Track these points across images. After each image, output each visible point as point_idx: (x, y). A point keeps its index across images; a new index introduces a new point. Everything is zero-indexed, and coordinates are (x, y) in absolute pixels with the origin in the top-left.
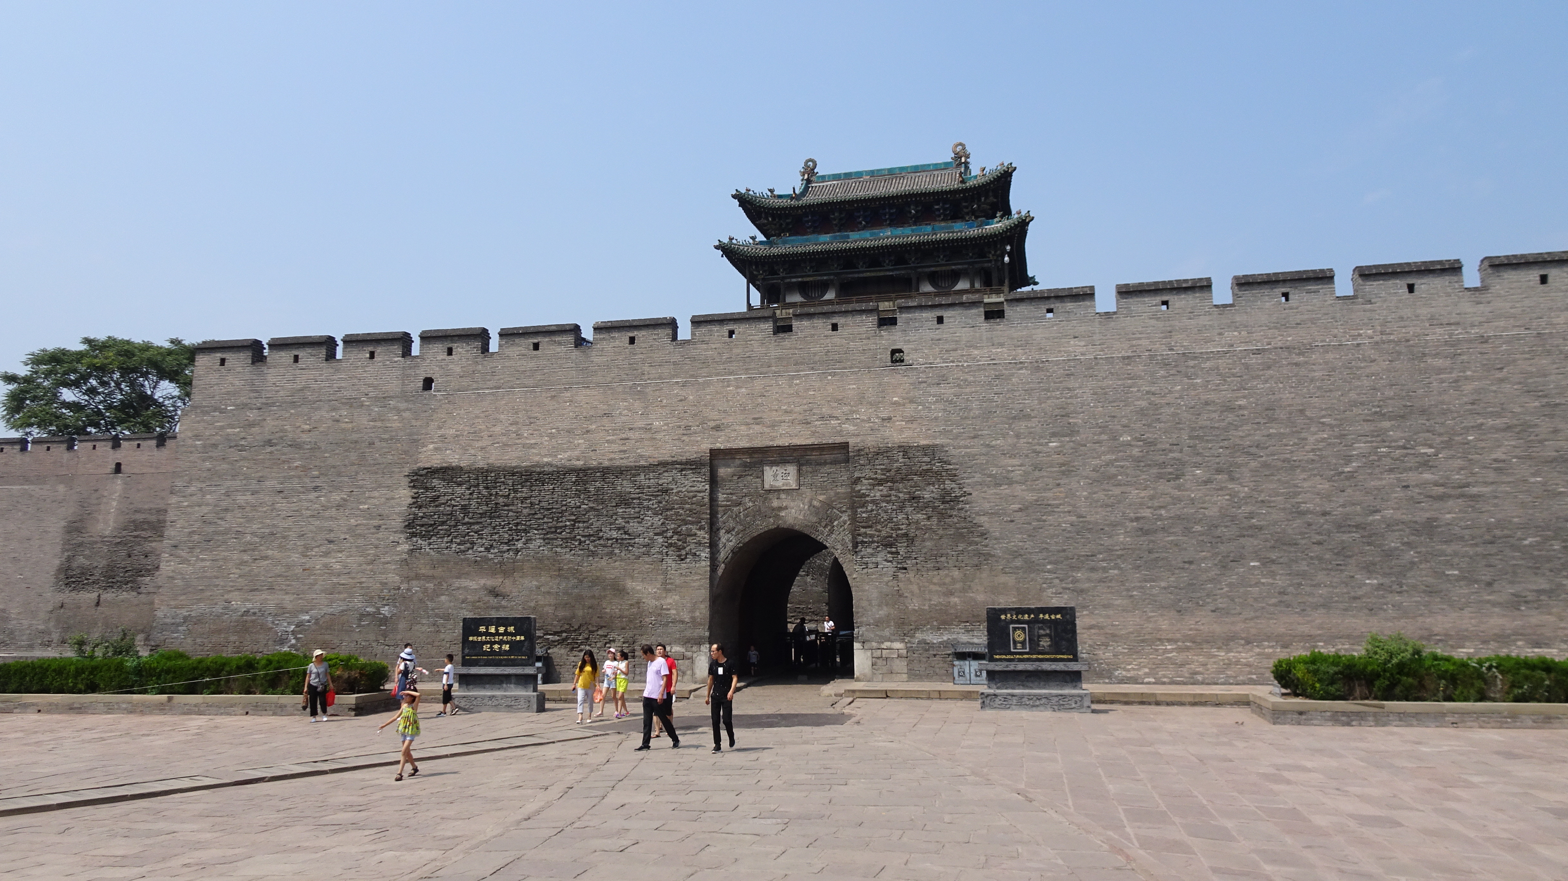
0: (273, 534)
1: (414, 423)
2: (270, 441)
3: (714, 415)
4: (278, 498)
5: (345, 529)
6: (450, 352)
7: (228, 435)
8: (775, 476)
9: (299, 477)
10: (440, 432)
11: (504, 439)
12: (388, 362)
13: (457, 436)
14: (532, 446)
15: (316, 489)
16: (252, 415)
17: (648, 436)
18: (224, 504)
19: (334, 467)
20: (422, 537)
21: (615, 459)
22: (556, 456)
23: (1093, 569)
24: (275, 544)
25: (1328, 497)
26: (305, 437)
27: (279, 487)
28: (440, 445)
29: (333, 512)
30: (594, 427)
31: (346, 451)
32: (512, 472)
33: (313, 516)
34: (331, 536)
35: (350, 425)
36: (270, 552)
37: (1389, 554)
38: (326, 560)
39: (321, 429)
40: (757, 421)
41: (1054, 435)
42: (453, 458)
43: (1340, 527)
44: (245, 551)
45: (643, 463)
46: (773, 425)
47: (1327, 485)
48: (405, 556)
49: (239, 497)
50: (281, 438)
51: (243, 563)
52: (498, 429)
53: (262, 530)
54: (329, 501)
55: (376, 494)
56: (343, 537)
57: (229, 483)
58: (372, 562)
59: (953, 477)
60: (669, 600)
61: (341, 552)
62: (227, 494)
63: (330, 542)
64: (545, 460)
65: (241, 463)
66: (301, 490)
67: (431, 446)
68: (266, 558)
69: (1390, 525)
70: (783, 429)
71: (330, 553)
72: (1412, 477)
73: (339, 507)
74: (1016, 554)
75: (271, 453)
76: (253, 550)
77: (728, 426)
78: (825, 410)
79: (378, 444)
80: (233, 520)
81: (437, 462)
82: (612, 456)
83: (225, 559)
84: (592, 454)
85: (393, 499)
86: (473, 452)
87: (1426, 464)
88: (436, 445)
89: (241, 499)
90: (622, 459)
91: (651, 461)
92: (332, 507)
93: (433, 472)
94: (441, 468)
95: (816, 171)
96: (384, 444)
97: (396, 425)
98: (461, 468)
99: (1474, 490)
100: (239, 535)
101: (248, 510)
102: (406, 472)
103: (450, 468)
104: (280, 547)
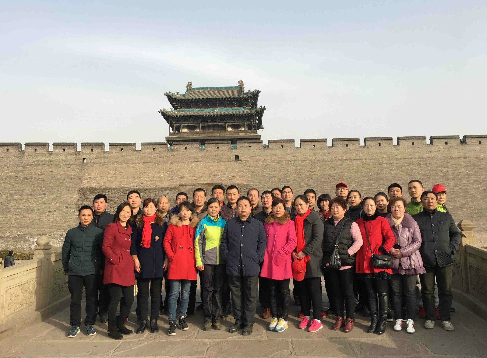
0: (28, 209)
1: (80, 173)
2: (26, 177)
3: (181, 174)
4: (30, 197)
5: (55, 207)
6: (92, 150)
7: (11, 175)
9: (38, 190)
10: (89, 176)
11: (111, 179)
12: (70, 153)
13: (95, 178)
14: (121, 182)
15: (44, 194)
16: (20, 169)
17: (159, 179)
18: (9, 199)
19: (51, 187)
21: (149, 186)
22: (129, 185)
24: (29, 212)
26: (40, 177)
27: (31, 193)
29: (50, 202)
30: (141, 176)
31: (55, 182)
32: (114, 189)
33: (43, 203)
34: (50, 210)
35: (56, 173)
36: (27, 215)
38: (48, 218)
39: (46, 174)
40: (194, 175)
42: (94, 185)
44: (17, 214)
45: (158, 187)
46: (200, 177)
49: (15, 197)
50: (31, 177)
51: (16, 218)
52: (109, 176)
53: (24, 208)
54: (49, 198)
55: (66, 196)
56: (54, 210)
57: (11, 192)
58: (64, 218)
61: (54, 215)
62: (11, 195)
63: (50, 212)
64: (126, 186)
65: (16, 185)
66: (38, 194)
67: (86, 181)
68: (24, 217)
70: (202, 178)
71: (49, 215)
73: (52, 200)
75: (27, 182)
76: (21, 214)
77: (185, 177)
78: (215, 173)
79: (66, 179)
80: (12, 204)
81: (88, 186)
82: (148, 185)
83: (10, 217)
84: (141, 185)
85: (72, 198)
86: (100, 183)
88: (88, 181)
89: (16, 197)
90: (151, 186)
91: (160, 187)
92: (50, 200)
93: (86, 189)
94: (90, 188)
95: (192, 86)
96: (69, 180)
97: (73, 173)
98: (97, 188)
100: (15, 209)
101: (18, 200)
102: (77, 189)
103: (93, 188)
104: (31, 213)
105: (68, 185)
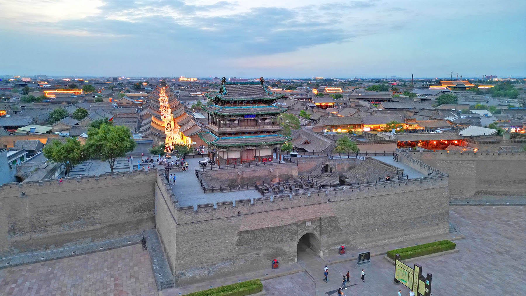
0: (205, 251)
1: (238, 222)
3: (298, 214)
4: (206, 243)
5: (223, 247)
6: (244, 205)
7: (191, 230)
8: (308, 224)
9: (211, 237)
10: (244, 224)
11: (258, 223)
12: (229, 209)
13: (248, 224)
14: (264, 224)
15: (215, 239)
16: (197, 225)
17: (286, 219)
18: (191, 246)
19: (219, 234)
20: (241, 246)
22: (269, 226)
23: (356, 234)
25: (386, 218)
26: (212, 229)
27: (206, 240)
28: (244, 226)
29: (220, 244)
30: (276, 219)
31: (222, 230)
33: (215, 245)
34: (220, 249)
35: (222, 225)
36: (205, 255)
37: (392, 226)
38: (219, 254)
40: (306, 214)
41: (352, 212)
42: (247, 229)
43: (387, 223)
44: (198, 255)
45: (285, 224)
46: (308, 215)
47: (386, 217)
48: (237, 250)
51: (198, 258)
52: (256, 222)
53: (202, 250)
54: (218, 242)
55: (230, 238)
56: (222, 249)
57: (192, 241)
58: (230, 253)
59: (337, 221)
60: (290, 249)
61: (222, 252)
62: (192, 244)
63: (219, 250)
64: (266, 226)
65: (195, 236)
66: (211, 240)
67: (242, 227)
68: (204, 256)
69: (393, 222)
70: (310, 216)
71: (220, 252)
72: (397, 214)
73: (221, 242)
74: (345, 233)
75: (203, 233)
76: (200, 255)
77: (300, 216)
78: (318, 211)
79: (229, 228)
80: (194, 249)
81: (243, 230)
82: (279, 224)
83: (193, 258)
84: (275, 224)
85: (234, 239)
86: (251, 227)
87: (398, 212)
89: (196, 244)
90: (281, 224)
91: (287, 224)
93: (242, 232)
96: (231, 228)
97: (233, 223)
98: (249, 231)
99: (403, 215)
100: (196, 252)
101: (198, 246)
102: (237, 233)
103: (246, 231)
104: (207, 253)
105: (231, 231)
